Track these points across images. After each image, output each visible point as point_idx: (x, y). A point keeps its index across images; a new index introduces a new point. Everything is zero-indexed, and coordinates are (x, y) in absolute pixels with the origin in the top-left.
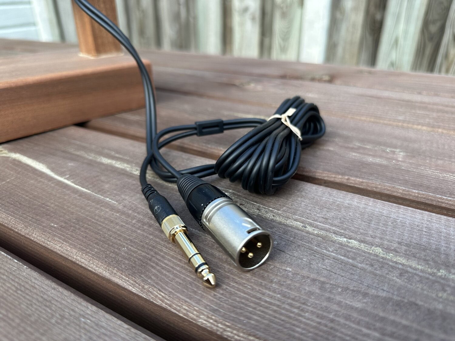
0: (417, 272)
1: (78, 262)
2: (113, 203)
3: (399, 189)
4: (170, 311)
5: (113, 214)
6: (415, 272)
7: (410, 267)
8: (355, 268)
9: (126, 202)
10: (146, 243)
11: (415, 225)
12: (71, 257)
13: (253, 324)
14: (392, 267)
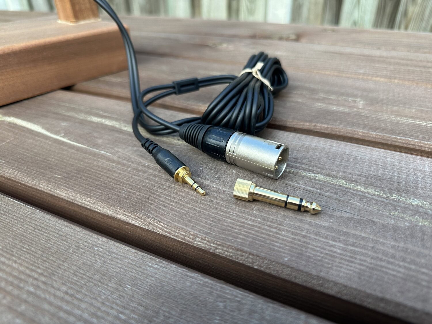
0: (374, 197)
1: (83, 205)
2: (109, 155)
3: (359, 132)
4: (169, 237)
5: (109, 164)
6: (372, 197)
7: (369, 193)
8: (322, 197)
9: (120, 154)
10: (143, 186)
11: (373, 160)
12: (77, 201)
13: (239, 242)
14: (354, 194)
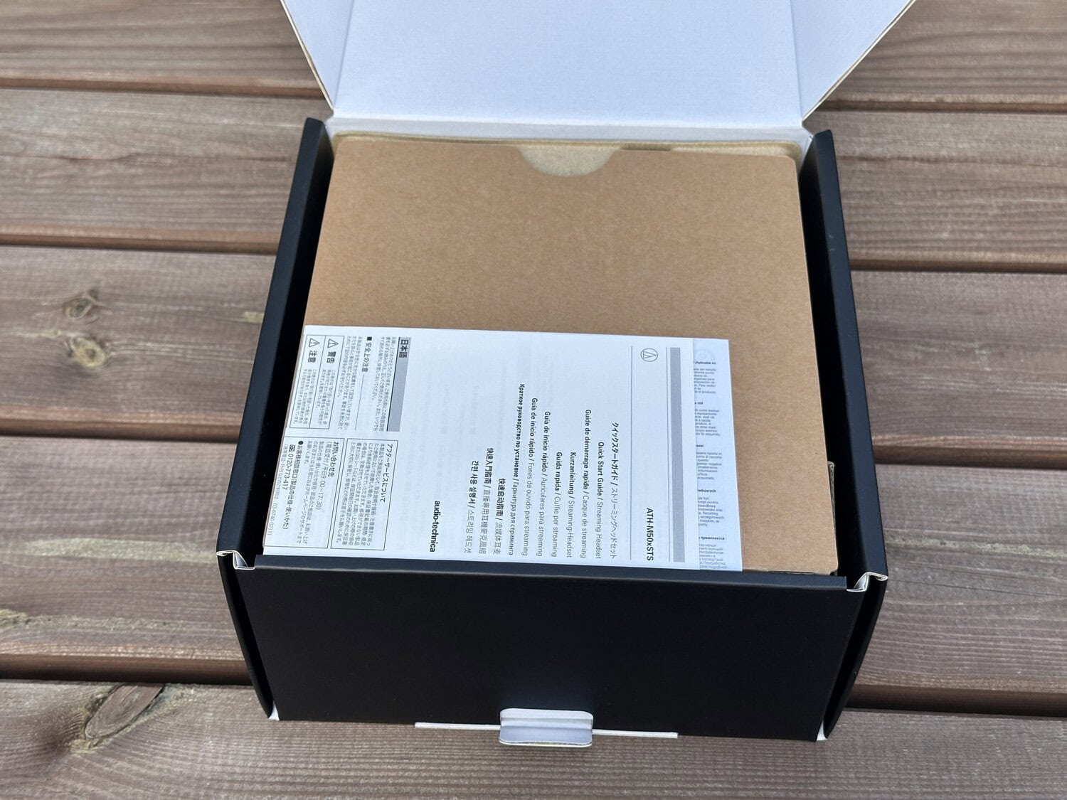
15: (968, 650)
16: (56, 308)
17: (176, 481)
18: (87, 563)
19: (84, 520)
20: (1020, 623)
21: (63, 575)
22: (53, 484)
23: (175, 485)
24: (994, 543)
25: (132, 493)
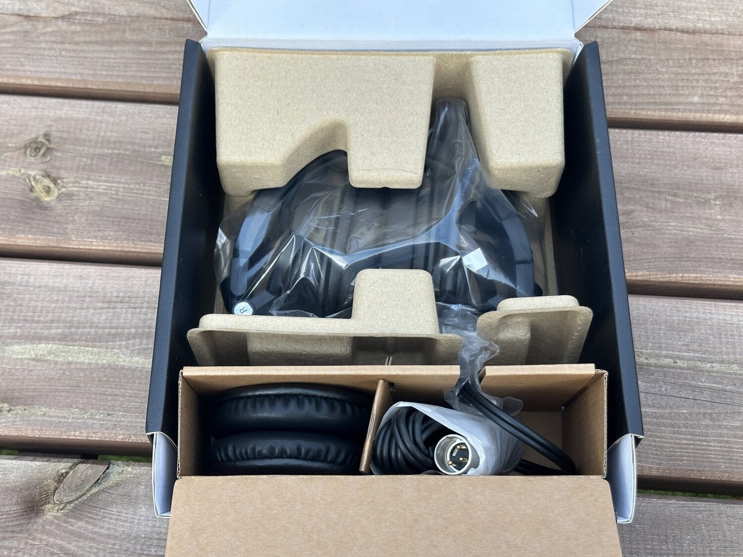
13: (686, 463)
15: (687, 449)
16: (20, 149)
17: (114, 299)
18: (50, 364)
19: (48, 329)
20: (726, 427)
21: (33, 373)
22: (23, 299)
23: (113, 302)
24: (712, 363)
25: (82, 308)
